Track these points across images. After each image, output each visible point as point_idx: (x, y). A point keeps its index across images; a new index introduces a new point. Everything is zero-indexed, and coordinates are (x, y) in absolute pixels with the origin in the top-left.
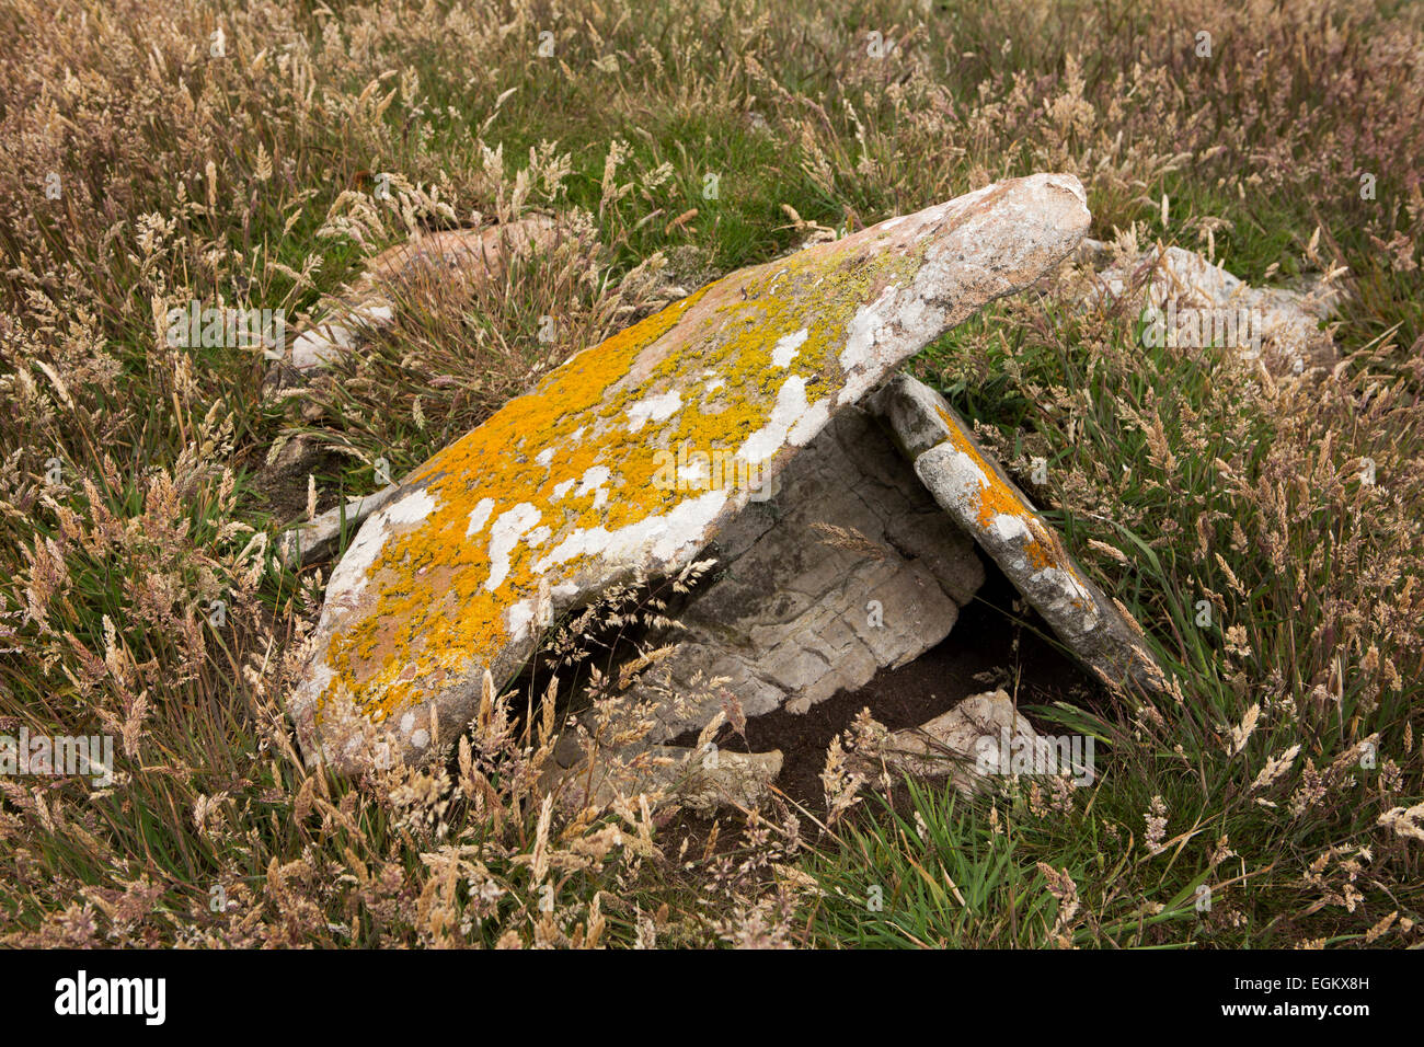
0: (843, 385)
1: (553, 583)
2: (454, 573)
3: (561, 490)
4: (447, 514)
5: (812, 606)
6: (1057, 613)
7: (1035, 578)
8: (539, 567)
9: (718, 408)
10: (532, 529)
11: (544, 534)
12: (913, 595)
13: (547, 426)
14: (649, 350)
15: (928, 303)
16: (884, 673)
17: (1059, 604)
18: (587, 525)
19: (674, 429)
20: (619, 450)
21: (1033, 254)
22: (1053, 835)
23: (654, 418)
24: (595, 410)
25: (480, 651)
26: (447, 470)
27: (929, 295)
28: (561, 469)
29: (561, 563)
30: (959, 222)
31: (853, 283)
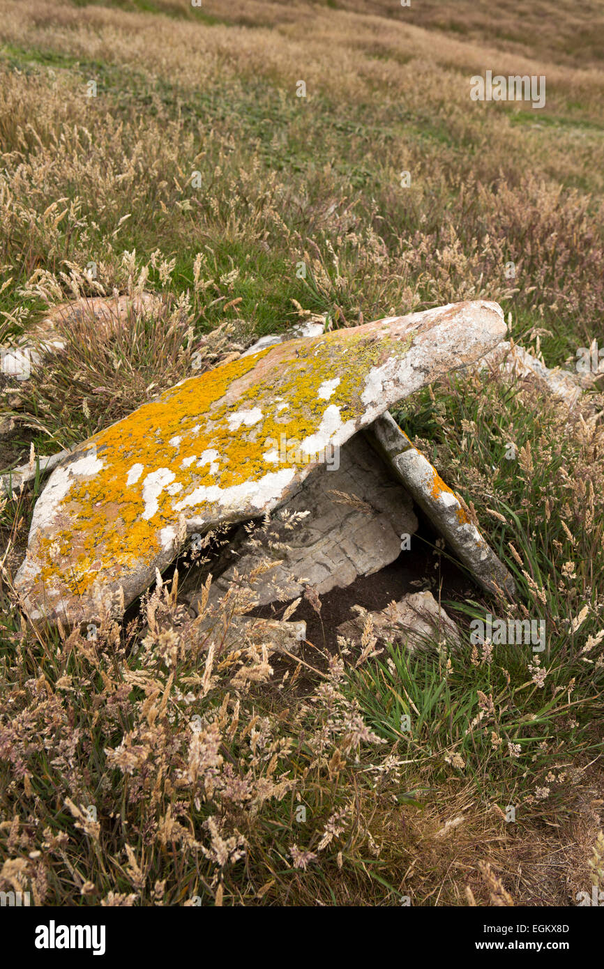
0: (364, 413)
1: (187, 517)
2: (120, 507)
3: (188, 462)
4: (112, 471)
5: (322, 538)
6: (467, 549)
7: (459, 529)
8: (178, 507)
9: (285, 420)
10: (170, 484)
11: (176, 488)
12: (379, 534)
13: (175, 423)
14: (238, 382)
15: (415, 369)
16: (360, 578)
17: (470, 544)
18: (208, 484)
19: (259, 430)
20: (224, 441)
21: (475, 346)
22: (464, 675)
23: (245, 423)
24: (206, 416)
25: (143, 555)
26: (109, 444)
27: (416, 365)
28: (186, 449)
29: (192, 505)
30: (433, 324)
31: (367, 353)
